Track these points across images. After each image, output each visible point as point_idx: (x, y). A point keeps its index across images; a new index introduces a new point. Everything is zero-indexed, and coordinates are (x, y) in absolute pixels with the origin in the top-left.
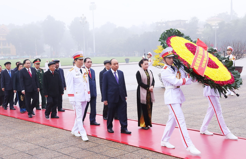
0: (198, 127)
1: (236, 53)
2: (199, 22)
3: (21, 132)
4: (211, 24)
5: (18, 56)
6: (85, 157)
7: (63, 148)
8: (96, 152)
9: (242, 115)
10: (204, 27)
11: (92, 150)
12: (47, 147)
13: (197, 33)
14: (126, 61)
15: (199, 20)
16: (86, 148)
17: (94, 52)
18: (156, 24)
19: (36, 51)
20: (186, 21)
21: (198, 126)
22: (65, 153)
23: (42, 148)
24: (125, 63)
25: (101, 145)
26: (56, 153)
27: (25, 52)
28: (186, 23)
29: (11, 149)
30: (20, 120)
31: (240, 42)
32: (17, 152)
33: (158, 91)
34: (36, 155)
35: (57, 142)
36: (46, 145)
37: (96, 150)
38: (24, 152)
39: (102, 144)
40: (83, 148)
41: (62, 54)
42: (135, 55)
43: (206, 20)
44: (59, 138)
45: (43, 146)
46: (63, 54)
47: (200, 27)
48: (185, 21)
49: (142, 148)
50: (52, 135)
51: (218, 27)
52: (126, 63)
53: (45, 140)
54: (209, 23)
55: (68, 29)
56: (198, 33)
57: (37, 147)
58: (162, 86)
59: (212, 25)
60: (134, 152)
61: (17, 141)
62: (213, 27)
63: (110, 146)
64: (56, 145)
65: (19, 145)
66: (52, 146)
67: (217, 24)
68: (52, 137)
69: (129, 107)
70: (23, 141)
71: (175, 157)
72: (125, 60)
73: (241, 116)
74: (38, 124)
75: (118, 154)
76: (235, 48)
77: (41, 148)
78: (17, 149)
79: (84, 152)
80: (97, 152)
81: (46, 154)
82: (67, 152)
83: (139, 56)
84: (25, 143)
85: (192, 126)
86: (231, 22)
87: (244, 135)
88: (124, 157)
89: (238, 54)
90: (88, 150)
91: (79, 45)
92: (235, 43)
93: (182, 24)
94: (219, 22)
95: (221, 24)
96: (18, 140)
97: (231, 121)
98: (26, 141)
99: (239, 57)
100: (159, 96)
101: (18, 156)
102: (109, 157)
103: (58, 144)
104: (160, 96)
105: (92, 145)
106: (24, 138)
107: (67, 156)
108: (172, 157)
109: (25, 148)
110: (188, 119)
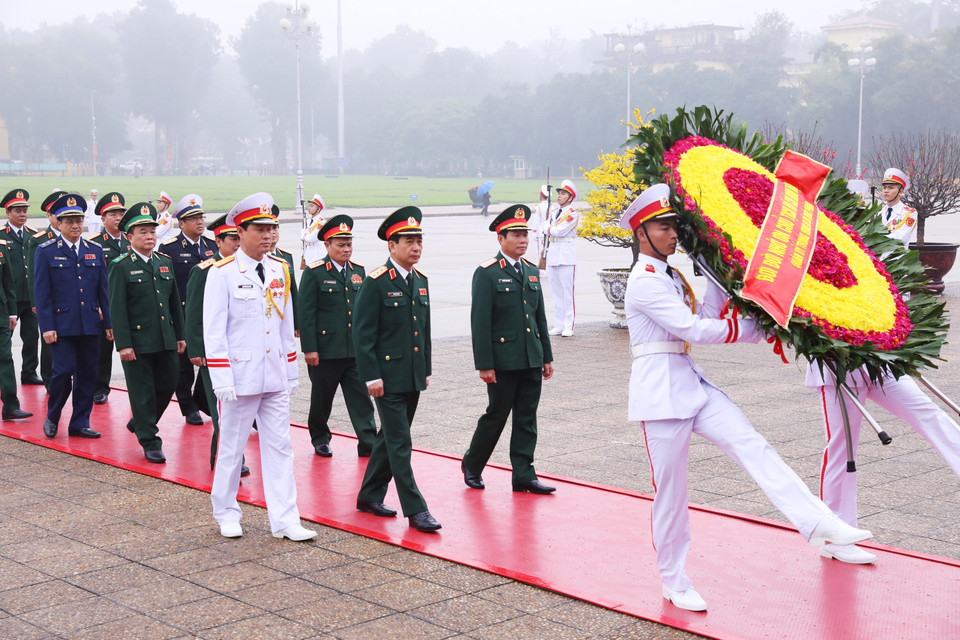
0: (738, 502)
1: (931, 186)
2: (791, 35)
3: (50, 498)
4: (845, 46)
5: (17, 164)
6: (297, 606)
7: (213, 569)
8: (337, 587)
9: (920, 455)
10: (816, 59)
11: (323, 582)
12: (154, 563)
13: (780, 85)
14: (471, 198)
15: (792, 25)
16: (301, 570)
17: (341, 154)
18: (608, 40)
19: (94, 142)
20: (736, 32)
21: (739, 496)
22: (222, 590)
23: (132, 568)
24: (469, 209)
25: (359, 560)
26: (187, 587)
27: (45, 147)
28: (737, 38)
29: (16, 568)
30: (44, 451)
31: (949, 144)
32: (40, 577)
33: (596, 340)
34: (112, 592)
35: (189, 544)
36: (149, 554)
37: (337, 579)
38: (64, 580)
39: (362, 557)
40: (290, 571)
41: (201, 158)
42: (511, 173)
43: (822, 28)
44: (197, 530)
45: (137, 558)
46: (208, 158)
47: (793, 59)
48: (731, 30)
49: (515, 580)
50: (168, 516)
51: (873, 61)
52: (474, 207)
53: (142, 534)
54: (838, 40)
55: (230, 52)
56: (787, 85)
57: (114, 560)
58: (615, 321)
59: (849, 49)
60: (481, 594)
61: (37, 537)
62: (853, 62)
63: (392, 567)
64: (186, 555)
65: (43, 550)
66: (172, 559)
67: (870, 49)
68: (168, 524)
69: (474, 409)
70: (58, 538)
71: (637, 617)
72: (468, 195)
73: (916, 463)
74: (112, 469)
75: (420, 598)
76: (929, 166)
77: (128, 566)
78: (37, 567)
79: (294, 587)
80: (344, 589)
81: (149, 591)
82: (226, 584)
83: (530, 175)
84: (68, 543)
85: (716, 497)
86: (931, 40)
87: (912, 541)
88: (444, 610)
89: (940, 190)
90: (307, 578)
91: (278, 123)
92: (927, 147)
93: (717, 43)
94: (878, 35)
95: (889, 49)
96: (39, 531)
97: (873, 482)
98: (72, 537)
99: (944, 203)
100: (597, 364)
101: (45, 593)
102: (388, 608)
103: (194, 554)
104: (604, 365)
105: (322, 562)
106: (62, 525)
107: (229, 601)
108: (624, 616)
109: (67, 564)
110: (703, 465)
